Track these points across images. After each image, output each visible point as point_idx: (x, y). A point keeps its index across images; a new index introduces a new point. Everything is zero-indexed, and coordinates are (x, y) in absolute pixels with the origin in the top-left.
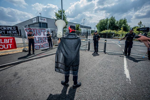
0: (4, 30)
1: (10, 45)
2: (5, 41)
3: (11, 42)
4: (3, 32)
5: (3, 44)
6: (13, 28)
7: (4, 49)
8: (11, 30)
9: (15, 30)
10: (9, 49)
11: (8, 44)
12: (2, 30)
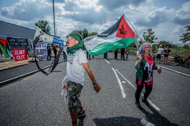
0: (19, 42)
1: (23, 56)
2: (20, 52)
3: (24, 53)
4: (18, 44)
5: (19, 55)
6: (24, 41)
7: (20, 60)
8: (23, 42)
9: (25, 42)
10: (23, 59)
11: (22, 55)
12: (18, 42)
